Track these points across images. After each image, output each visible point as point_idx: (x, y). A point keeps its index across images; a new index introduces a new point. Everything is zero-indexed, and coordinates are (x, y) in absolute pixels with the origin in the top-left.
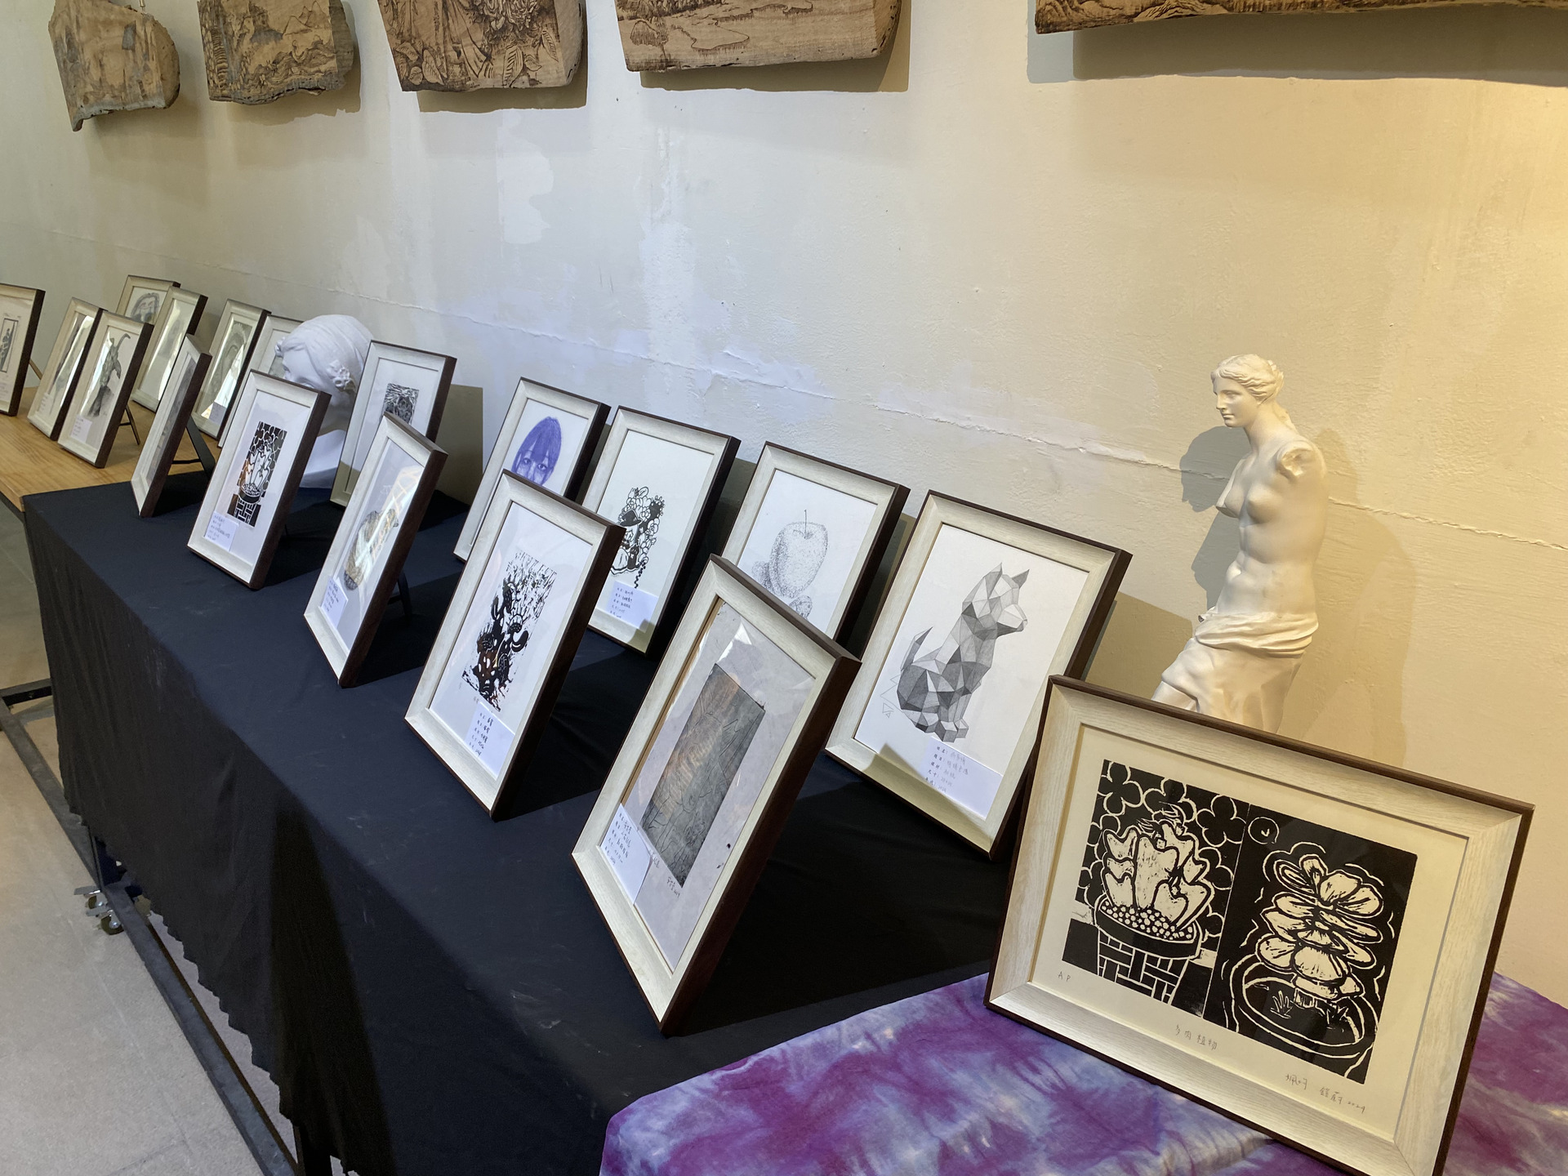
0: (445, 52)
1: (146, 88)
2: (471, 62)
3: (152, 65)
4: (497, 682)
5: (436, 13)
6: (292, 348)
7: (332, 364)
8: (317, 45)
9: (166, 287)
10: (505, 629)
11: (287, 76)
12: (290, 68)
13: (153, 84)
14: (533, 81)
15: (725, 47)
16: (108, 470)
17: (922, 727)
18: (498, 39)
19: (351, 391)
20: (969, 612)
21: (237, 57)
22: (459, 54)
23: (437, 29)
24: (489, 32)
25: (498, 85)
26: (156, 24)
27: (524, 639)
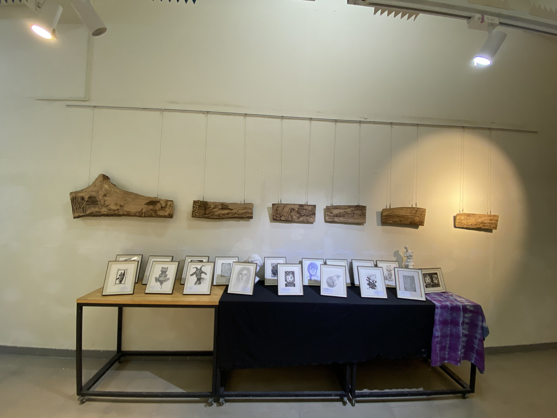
0: (288, 216)
2: (294, 218)
4: (375, 287)
8: (246, 212)
10: (371, 282)
12: (234, 215)
15: (344, 221)
17: (389, 281)
18: (302, 216)
20: (387, 270)
21: (209, 211)
26: (172, 202)
27: (376, 282)
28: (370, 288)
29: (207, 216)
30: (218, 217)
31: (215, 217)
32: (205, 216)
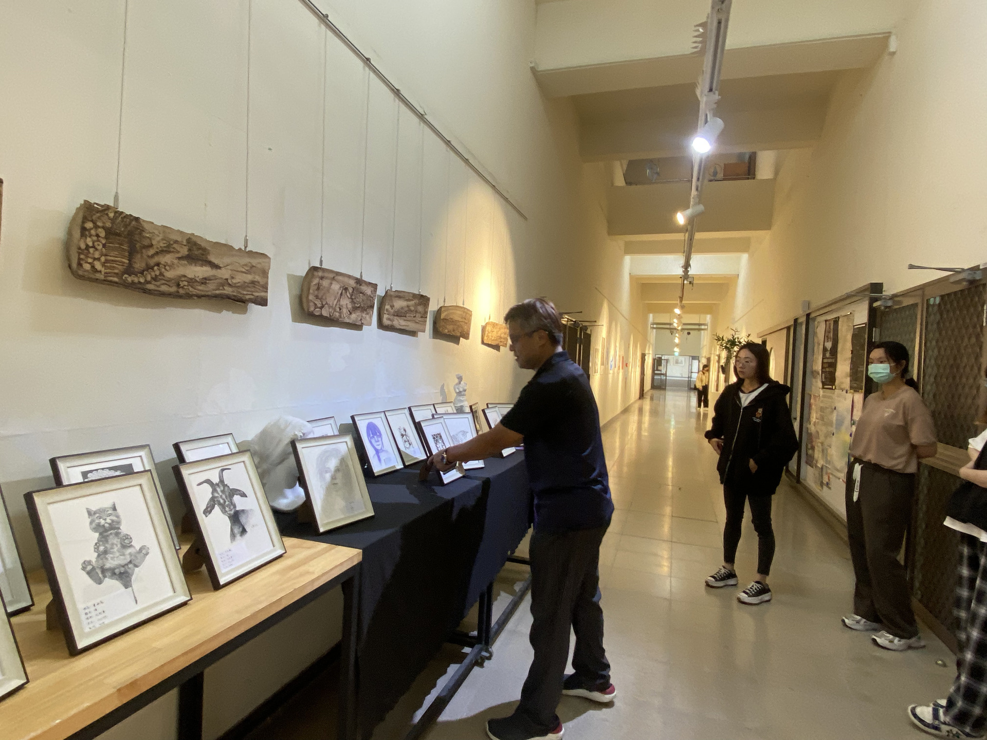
0: (335, 307)
18: (356, 309)
22: (340, 310)
23: (335, 300)
24: (354, 307)
29: (136, 280)
30: (173, 289)
31: (164, 288)
32: (130, 279)
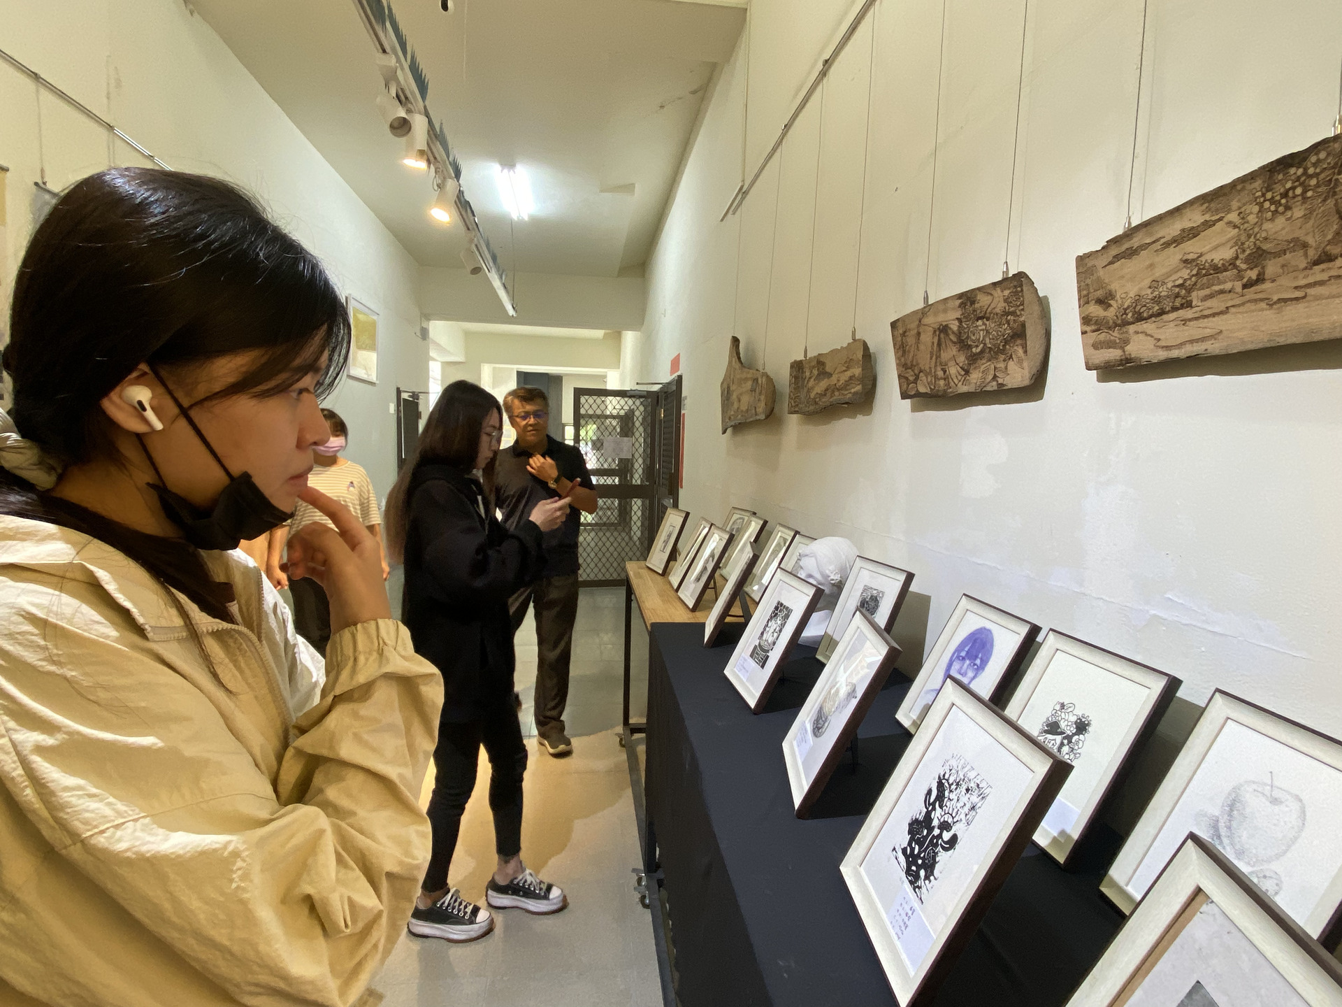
0: (935, 372)
1: (757, 410)
2: (954, 377)
3: (763, 397)
4: (922, 873)
5: (932, 349)
6: (807, 555)
7: (831, 568)
8: (851, 378)
9: (748, 514)
10: (935, 823)
11: (831, 397)
12: (834, 392)
13: (761, 407)
14: (1002, 385)
15: (1191, 342)
16: (698, 614)
18: (977, 359)
19: (839, 587)
21: (806, 390)
22: (945, 372)
23: (931, 358)
24: (971, 356)
25: (972, 390)
26: (768, 377)
27: (953, 841)
28: (902, 859)
